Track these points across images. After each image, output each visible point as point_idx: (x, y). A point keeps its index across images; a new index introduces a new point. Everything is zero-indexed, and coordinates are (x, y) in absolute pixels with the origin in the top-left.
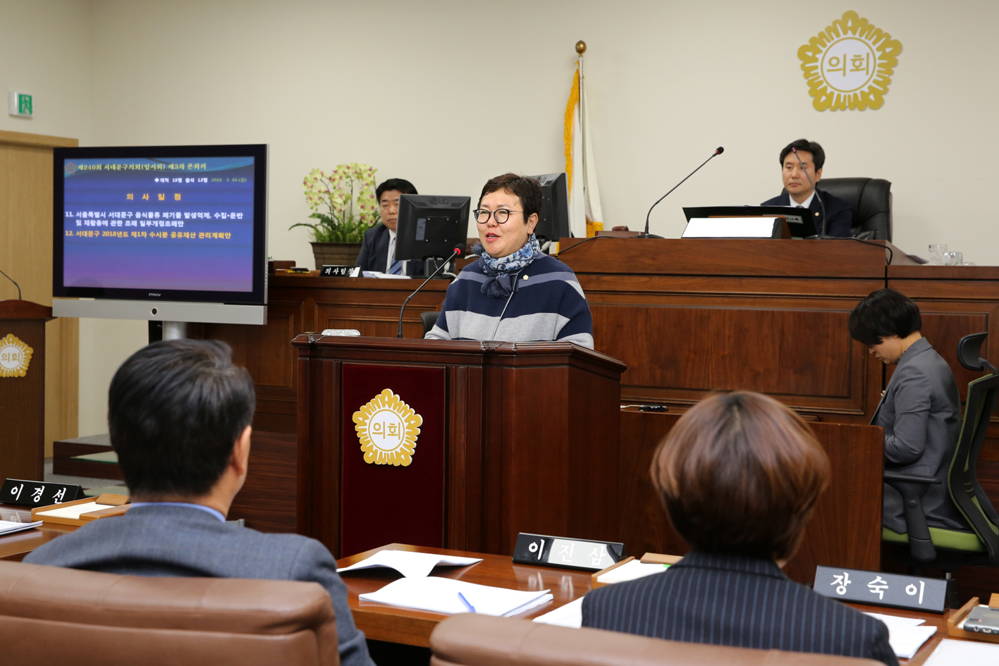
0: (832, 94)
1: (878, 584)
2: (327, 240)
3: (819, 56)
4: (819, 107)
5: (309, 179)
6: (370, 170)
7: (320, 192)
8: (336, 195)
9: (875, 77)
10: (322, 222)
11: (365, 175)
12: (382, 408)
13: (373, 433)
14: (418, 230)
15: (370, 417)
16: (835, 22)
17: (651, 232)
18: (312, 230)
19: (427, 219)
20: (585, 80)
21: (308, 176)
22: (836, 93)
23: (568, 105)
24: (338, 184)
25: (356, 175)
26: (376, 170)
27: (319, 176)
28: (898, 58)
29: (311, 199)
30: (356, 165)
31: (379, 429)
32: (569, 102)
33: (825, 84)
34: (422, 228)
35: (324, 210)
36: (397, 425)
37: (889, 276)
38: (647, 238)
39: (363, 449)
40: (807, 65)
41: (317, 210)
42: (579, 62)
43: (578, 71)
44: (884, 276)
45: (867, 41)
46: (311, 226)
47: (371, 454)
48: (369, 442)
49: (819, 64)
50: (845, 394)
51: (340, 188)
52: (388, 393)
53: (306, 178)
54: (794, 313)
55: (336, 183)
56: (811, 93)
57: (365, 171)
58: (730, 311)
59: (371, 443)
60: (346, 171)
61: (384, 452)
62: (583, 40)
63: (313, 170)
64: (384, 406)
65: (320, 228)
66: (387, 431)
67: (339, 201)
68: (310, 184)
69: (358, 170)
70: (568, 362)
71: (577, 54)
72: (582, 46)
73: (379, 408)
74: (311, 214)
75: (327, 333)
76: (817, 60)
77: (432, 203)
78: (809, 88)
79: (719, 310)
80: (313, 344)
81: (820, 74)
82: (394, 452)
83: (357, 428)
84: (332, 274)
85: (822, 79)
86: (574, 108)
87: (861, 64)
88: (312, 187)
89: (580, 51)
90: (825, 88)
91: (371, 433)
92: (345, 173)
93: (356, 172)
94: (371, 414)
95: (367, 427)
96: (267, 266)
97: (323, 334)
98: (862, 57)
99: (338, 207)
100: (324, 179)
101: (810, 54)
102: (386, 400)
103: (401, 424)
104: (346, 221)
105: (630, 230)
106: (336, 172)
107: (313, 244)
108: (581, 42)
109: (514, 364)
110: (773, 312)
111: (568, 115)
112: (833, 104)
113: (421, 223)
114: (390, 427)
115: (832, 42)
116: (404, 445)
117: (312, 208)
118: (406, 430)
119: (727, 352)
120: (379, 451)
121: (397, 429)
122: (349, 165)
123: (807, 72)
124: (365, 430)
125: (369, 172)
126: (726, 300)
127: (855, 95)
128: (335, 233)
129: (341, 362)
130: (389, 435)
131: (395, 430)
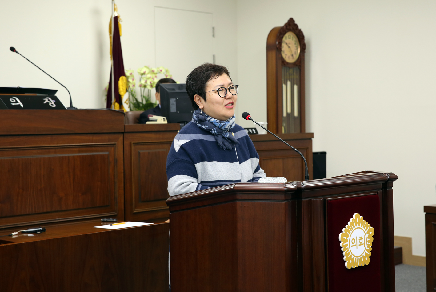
12: (356, 227)
13: (352, 246)
15: (350, 235)
31: (354, 243)
36: (363, 237)
37: (126, 131)
44: (123, 131)
47: (351, 261)
48: (349, 253)
50: (108, 204)
52: (357, 216)
59: (351, 254)
61: (357, 258)
64: (356, 225)
66: (359, 243)
73: (354, 227)
79: (37, 158)
82: (362, 256)
91: (350, 246)
94: (350, 233)
102: (358, 221)
103: (365, 236)
114: (360, 240)
116: (367, 250)
119: (42, 186)
120: (355, 258)
121: (363, 240)
124: (347, 245)
129: (325, 200)
130: (359, 245)
131: (362, 241)
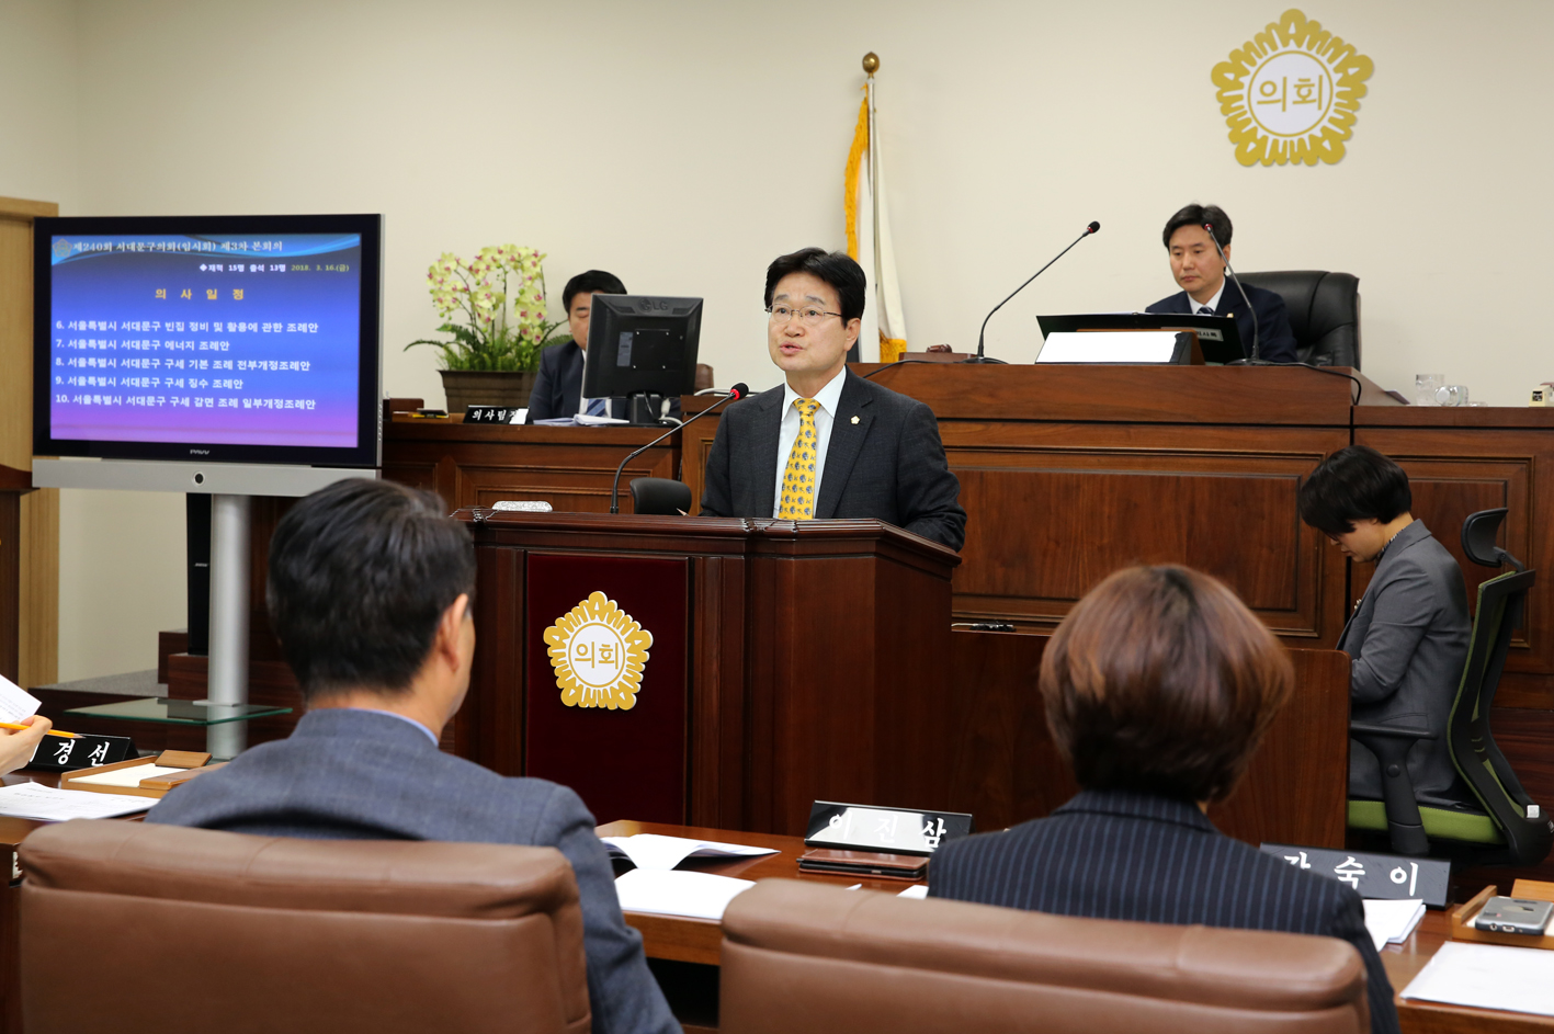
0: (1265, 139)
1: (1350, 868)
2: (466, 366)
3: (1245, 80)
4: (1246, 160)
5: (438, 270)
6: (536, 255)
7: (454, 289)
8: (481, 296)
9: (1331, 113)
10: (458, 338)
11: (527, 264)
12: (590, 621)
13: (577, 660)
14: (621, 350)
15: (571, 635)
16: (1270, 27)
17: (987, 354)
18: (442, 352)
19: (635, 334)
20: (876, 115)
21: (436, 265)
22: (1271, 138)
23: (852, 153)
24: (484, 278)
25: (513, 264)
26: (544, 256)
27: (453, 265)
28: (1367, 83)
29: (440, 301)
30: (513, 247)
31: (585, 654)
32: (852, 149)
33: (1253, 124)
34: (627, 346)
35: (461, 319)
36: (612, 647)
37: (1356, 422)
38: (981, 363)
39: (559, 684)
40: (1225, 94)
41: (450, 319)
42: (867, 87)
43: (866, 101)
44: (1348, 423)
45: (1319, 57)
46: (440, 345)
47: (573, 692)
48: (569, 673)
49: (1244, 92)
50: (1289, 606)
51: (487, 284)
52: (598, 598)
53: (432, 268)
54: (1210, 480)
55: (480, 276)
56: (1233, 138)
57: (527, 257)
58: (1111, 476)
59: (573, 675)
60: (497, 256)
61: (592, 689)
62: (875, 52)
63: (443, 254)
64: (593, 618)
65: (455, 348)
66: (598, 657)
67: (486, 304)
68: (438, 278)
69: (516, 256)
70: (874, 550)
71: (866, 74)
72: (872, 60)
73: (585, 620)
74: (440, 325)
75: (500, 506)
76: (1241, 86)
77: (643, 307)
78: (1228, 130)
79: (1094, 476)
80: (481, 523)
81: (1247, 108)
82: (608, 688)
83: (550, 652)
84: (484, 419)
85: (1249, 115)
86: (860, 159)
87: (1310, 92)
88: (442, 282)
89: (870, 69)
90: (1255, 129)
91: (573, 660)
92: (495, 260)
93: (513, 259)
94: (572, 630)
95: (566, 650)
96: (380, 406)
97: (494, 508)
98: (1312, 82)
99: (485, 314)
100: (460, 270)
101: (1230, 76)
102: (597, 608)
103: (619, 645)
104: (497, 336)
105: (954, 351)
106: (480, 258)
107: (443, 373)
108: (871, 55)
109: (794, 553)
110: (1178, 478)
111: (851, 170)
112: (1267, 156)
113: (626, 339)
114: (603, 651)
115: (1265, 58)
116: (625, 677)
117: (442, 316)
118: (627, 655)
119: (1106, 541)
120: (585, 687)
121: (613, 654)
122: (502, 248)
123: (1226, 105)
124: (563, 655)
125: (534, 259)
126: (1104, 460)
127: (1301, 141)
128: (478, 356)
129: (525, 552)
130: (600, 662)
131: (610, 655)
